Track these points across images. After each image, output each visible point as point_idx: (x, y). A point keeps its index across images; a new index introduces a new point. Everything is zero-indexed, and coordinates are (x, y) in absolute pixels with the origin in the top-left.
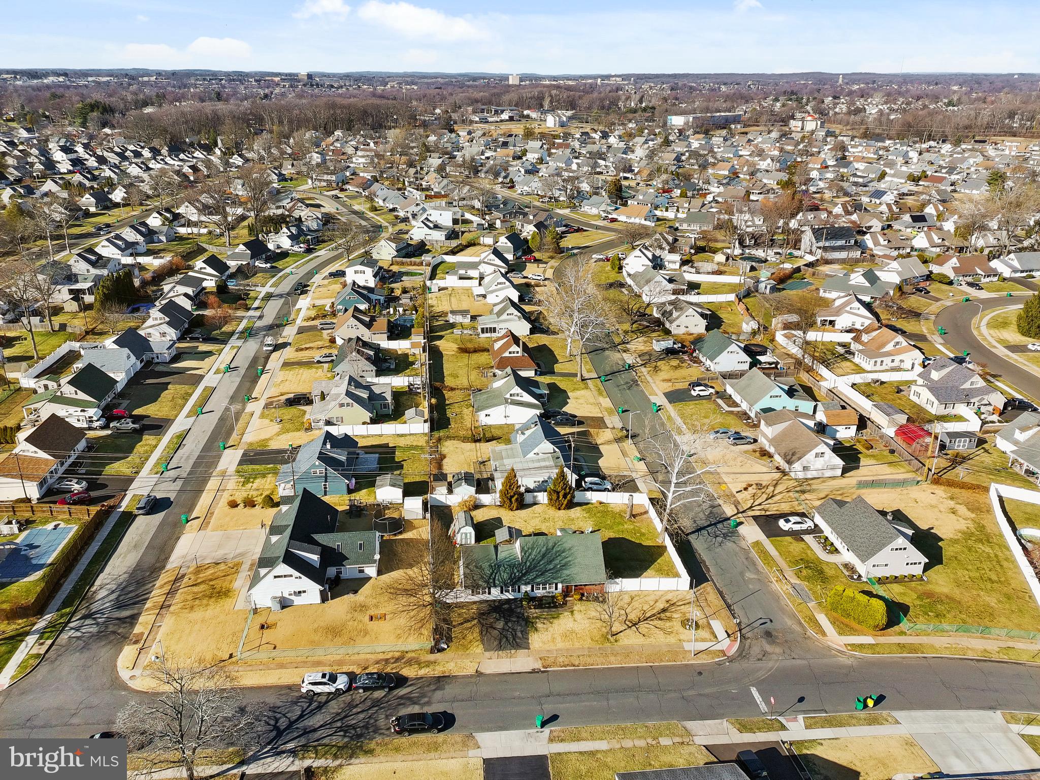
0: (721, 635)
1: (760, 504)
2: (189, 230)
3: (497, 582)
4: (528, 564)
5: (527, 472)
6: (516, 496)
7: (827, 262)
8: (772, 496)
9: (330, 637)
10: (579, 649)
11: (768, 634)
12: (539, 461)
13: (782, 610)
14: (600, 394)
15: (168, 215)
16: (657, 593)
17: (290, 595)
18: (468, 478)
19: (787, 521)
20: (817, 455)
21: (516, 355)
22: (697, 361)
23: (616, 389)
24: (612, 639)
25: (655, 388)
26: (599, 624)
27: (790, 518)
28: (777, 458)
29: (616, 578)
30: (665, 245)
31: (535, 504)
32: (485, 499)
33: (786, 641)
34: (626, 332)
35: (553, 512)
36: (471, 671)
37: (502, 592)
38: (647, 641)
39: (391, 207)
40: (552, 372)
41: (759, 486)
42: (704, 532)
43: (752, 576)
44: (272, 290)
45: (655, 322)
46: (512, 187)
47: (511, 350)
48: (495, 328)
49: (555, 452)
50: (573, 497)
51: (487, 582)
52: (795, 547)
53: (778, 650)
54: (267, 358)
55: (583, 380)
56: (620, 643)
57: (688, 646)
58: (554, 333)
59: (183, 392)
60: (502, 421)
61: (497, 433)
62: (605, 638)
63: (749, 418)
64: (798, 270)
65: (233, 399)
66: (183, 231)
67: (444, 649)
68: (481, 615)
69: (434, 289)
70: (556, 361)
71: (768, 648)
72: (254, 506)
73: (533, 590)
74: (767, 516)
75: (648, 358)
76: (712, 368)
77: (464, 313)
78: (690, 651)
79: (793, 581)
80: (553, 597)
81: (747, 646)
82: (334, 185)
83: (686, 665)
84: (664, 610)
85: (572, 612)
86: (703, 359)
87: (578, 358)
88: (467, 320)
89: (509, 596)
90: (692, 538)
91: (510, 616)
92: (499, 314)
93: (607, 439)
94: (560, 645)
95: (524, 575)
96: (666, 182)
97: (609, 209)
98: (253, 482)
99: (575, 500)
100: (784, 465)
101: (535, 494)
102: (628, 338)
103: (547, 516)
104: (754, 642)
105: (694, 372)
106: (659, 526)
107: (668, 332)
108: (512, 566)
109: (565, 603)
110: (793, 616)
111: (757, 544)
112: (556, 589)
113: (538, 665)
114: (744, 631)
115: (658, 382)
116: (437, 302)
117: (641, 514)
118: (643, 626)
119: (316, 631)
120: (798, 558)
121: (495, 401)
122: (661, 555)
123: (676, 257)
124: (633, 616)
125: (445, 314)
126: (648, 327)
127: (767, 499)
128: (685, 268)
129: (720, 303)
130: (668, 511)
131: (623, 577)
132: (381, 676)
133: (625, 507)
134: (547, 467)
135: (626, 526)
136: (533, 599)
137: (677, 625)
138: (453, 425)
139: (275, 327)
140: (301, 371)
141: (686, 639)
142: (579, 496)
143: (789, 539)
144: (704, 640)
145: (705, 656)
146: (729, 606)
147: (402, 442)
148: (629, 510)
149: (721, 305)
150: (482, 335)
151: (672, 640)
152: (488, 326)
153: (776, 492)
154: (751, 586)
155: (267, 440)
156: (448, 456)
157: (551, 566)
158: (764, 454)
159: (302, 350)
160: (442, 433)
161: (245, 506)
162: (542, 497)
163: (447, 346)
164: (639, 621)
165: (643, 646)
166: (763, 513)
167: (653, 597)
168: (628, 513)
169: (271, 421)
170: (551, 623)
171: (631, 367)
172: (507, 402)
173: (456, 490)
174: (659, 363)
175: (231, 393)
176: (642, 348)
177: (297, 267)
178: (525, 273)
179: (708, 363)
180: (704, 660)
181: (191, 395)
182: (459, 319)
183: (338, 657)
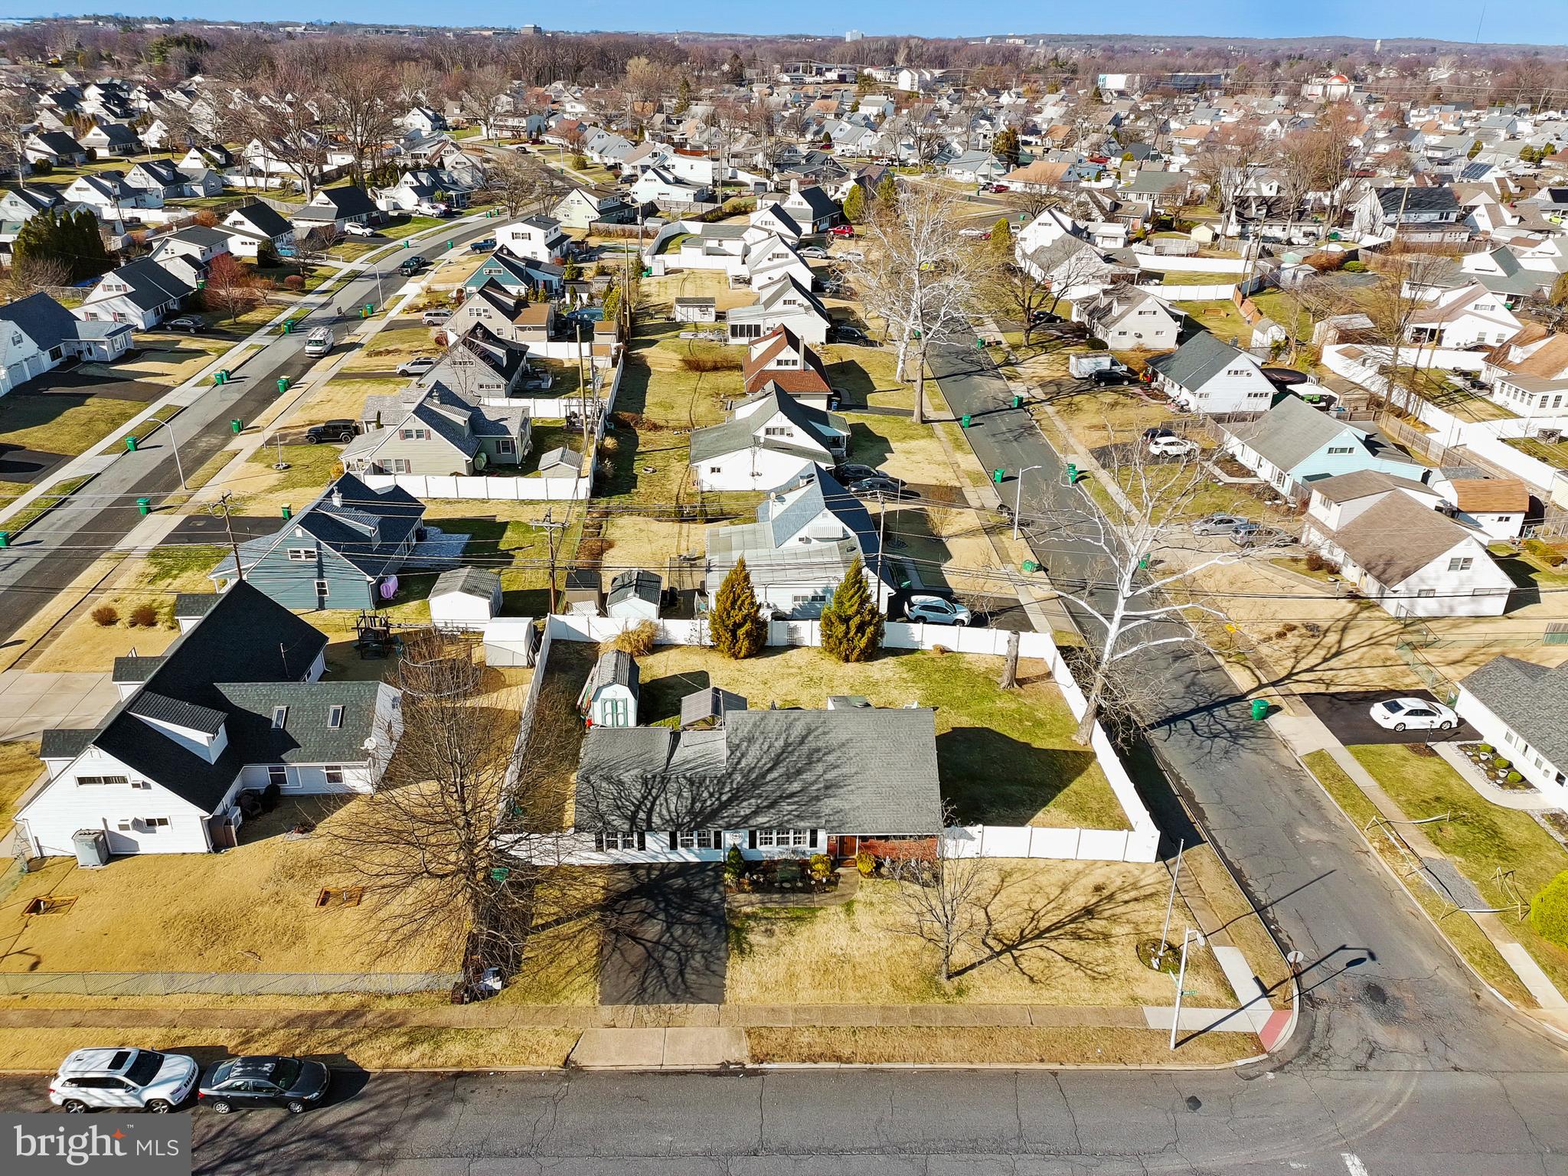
0: (1247, 990)
1: (1310, 670)
2: (251, 181)
3: (656, 820)
4: (738, 777)
5: (779, 576)
6: (748, 626)
7: (1406, 249)
8: (1338, 654)
9: (198, 942)
10: (857, 1009)
11: (1375, 993)
12: (809, 554)
13: (1407, 929)
14: (958, 446)
15: (217, 155)
16: (1068, 866)
17: (123, 827)
18: (644, 584)
19: (1394, 708)
20: (1454, 565)
21: (790, 367)
22: (1161, 396)
23: (991, 440)
24: (949, 986)
25: (1072, 441)
26: (915, 943)
27: (1400, 701)
28: (1352, 574)
29: (965, 823)
30: (1096, 213)
31: (793, 646)
32: (678, 629)
33: (1428, 1017)
34: (1015, 347)
35: (831, 666)
36: (550, 1062)
37: (673, 846)
38: (1045, 997)
39: (611, 162)
40: (863, 406)
41: (1314, 630)
42: (1184, 726)
43: (1315, 835)
44: (362, 268)
45: (1073, 331)
46: (829, 146)
47: (782, 356)
48: (757, 327)
49: (846, 537)
50: (879, 633)
51: (632, 819)
52: (1417, 770)
53: (1408, 1041)
54: (308, 367)
55: (924, 422)
56: (971, 999)
57: (1156, 1018)
58: (872, 343)
59: (116, 411)
60: (746, 484)
61: (729, 506)
62: (930, 981)
63: (1276, 496)
64: (1353, 255)
65: (209, 428)
66: (238, 181)
67: (492, 993)
68: (612, 903)
69: (657, 269)
70: (872, 389)
71: (1381, 1034)
72: (154, 624)
73: (753, 845)
74: (1333, 695)
75: (1057, 391)
76: (1192, 407)
77: (703, 303)
78: (1165, 1034)
79: (1422, 852)
80: (804, 865)
81: (1320, 1026)
82: (524, 136)
83: (1154, 1074)
84: (1089, 912)
85: (849, 907)
86: (1172, 391)
87: (917, 385)
88: (709, 318)
89: (689, 856)
90: (1156, 736)
91: (682, 909)
92: (768, 303)
93: (966, 527)
94: (807, 995)
95: (724, 806)
96: (1097, 146)
97: (995, 172)
98: (175, 577)
99: (886, 642)
100: (1370, 587)
101: (792, 623)
102: (1019, 355)
103: (817, 674)
104: (1338, 1013)
105: (1155, 413)
106: (1078, 704)
107: (1099, 346)
108: (695, 783)
109: (833, 881)
110: (1435, 947)
111: (1319, 758)
112: (814, 843)
113: (739, 1052)
114: (1307, 980)
115: (1077, 431)
116: (657, 290)
117: (1039, 678)
118: (1032, 956)
119: (166, 925)
120: (1428, 796)
121: (734, 443)
122: (1080, 771)
123: (1118, 229)
124: (1008, 925)
125: (667, 308)
126: (1058, 338)
127: (1325, 660)
128: (1135, 246)
129: (1204, 302)
130: (1104, 666)
131: (987, 823)
132: (285, 1069)
133: (999, 662)
134: (824, 566)
135: (999, 704)
136: (753, 866)
137: (1124, 955)
138: (642, 487)
139: (345, 320)
140: (365, 387)
141: (1151, 995)
142: (894, 633)
143: (1398, 749)
144: (1200, 1003)
145: (1206, 1051)
146: (1260, 909)
147: (527, 515)
148: (1008, 666)
149: (1206, 307)
150: (733, 341)
151: (1112, 996)
152: (746, 323)
153: (1345, 645)
154: (1315, 861)
155: (244, 499)
156: (618, 544)
157: (796, 786)
158: (1317, 564)
159: (379, 353)
160: (615, 501)
161: (133, 624)
162: (810, 632)
163: (660, 357)
164: (1023, 939)
165: (1032, 1009)
166: (1322, 689)
167: (1057, 877)
168: (1006, 676)
169: (269, 466)
170: (791, 933)
171: (1022, 404)
172: (756, 442)
173: (615, 609)
174: (1077, 399)
175: (211, 418)
176: (1045, 373)
177: (422, 238)
178: (830, 252)
179: (1185, 395)
180: (1201, 1061)
181: (130, 417)
182: (693, 314)
183: (199, 1002)
